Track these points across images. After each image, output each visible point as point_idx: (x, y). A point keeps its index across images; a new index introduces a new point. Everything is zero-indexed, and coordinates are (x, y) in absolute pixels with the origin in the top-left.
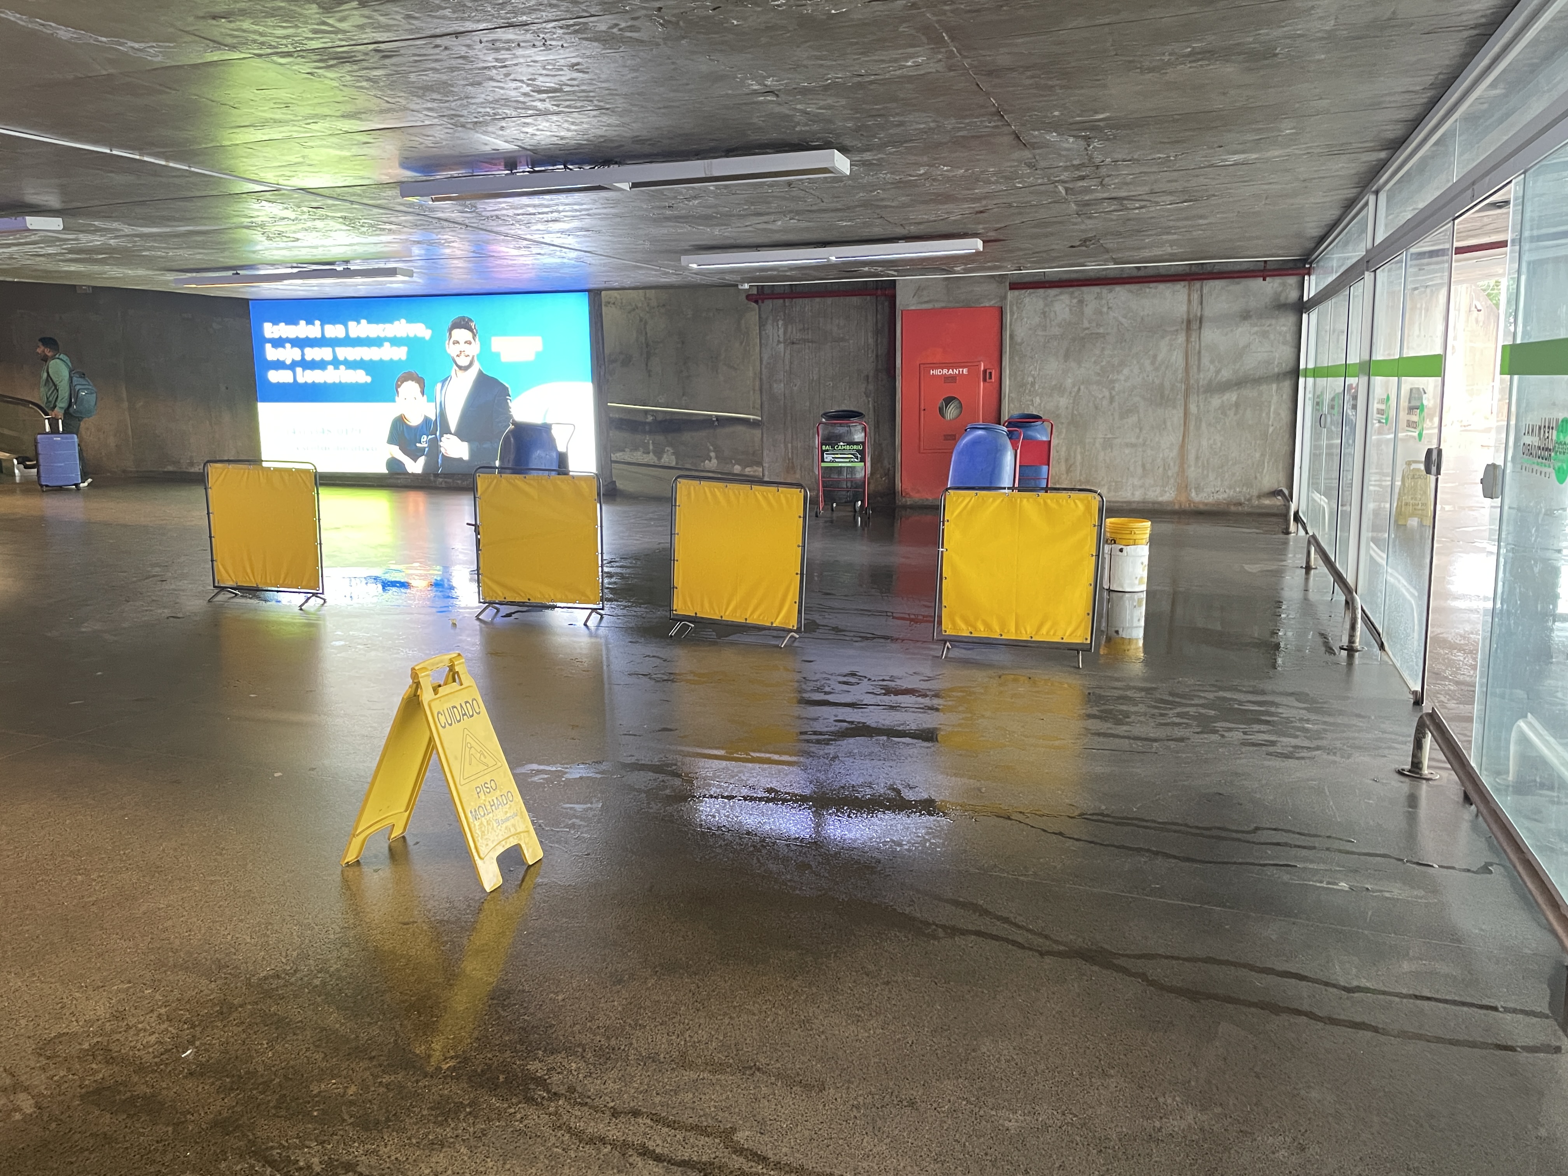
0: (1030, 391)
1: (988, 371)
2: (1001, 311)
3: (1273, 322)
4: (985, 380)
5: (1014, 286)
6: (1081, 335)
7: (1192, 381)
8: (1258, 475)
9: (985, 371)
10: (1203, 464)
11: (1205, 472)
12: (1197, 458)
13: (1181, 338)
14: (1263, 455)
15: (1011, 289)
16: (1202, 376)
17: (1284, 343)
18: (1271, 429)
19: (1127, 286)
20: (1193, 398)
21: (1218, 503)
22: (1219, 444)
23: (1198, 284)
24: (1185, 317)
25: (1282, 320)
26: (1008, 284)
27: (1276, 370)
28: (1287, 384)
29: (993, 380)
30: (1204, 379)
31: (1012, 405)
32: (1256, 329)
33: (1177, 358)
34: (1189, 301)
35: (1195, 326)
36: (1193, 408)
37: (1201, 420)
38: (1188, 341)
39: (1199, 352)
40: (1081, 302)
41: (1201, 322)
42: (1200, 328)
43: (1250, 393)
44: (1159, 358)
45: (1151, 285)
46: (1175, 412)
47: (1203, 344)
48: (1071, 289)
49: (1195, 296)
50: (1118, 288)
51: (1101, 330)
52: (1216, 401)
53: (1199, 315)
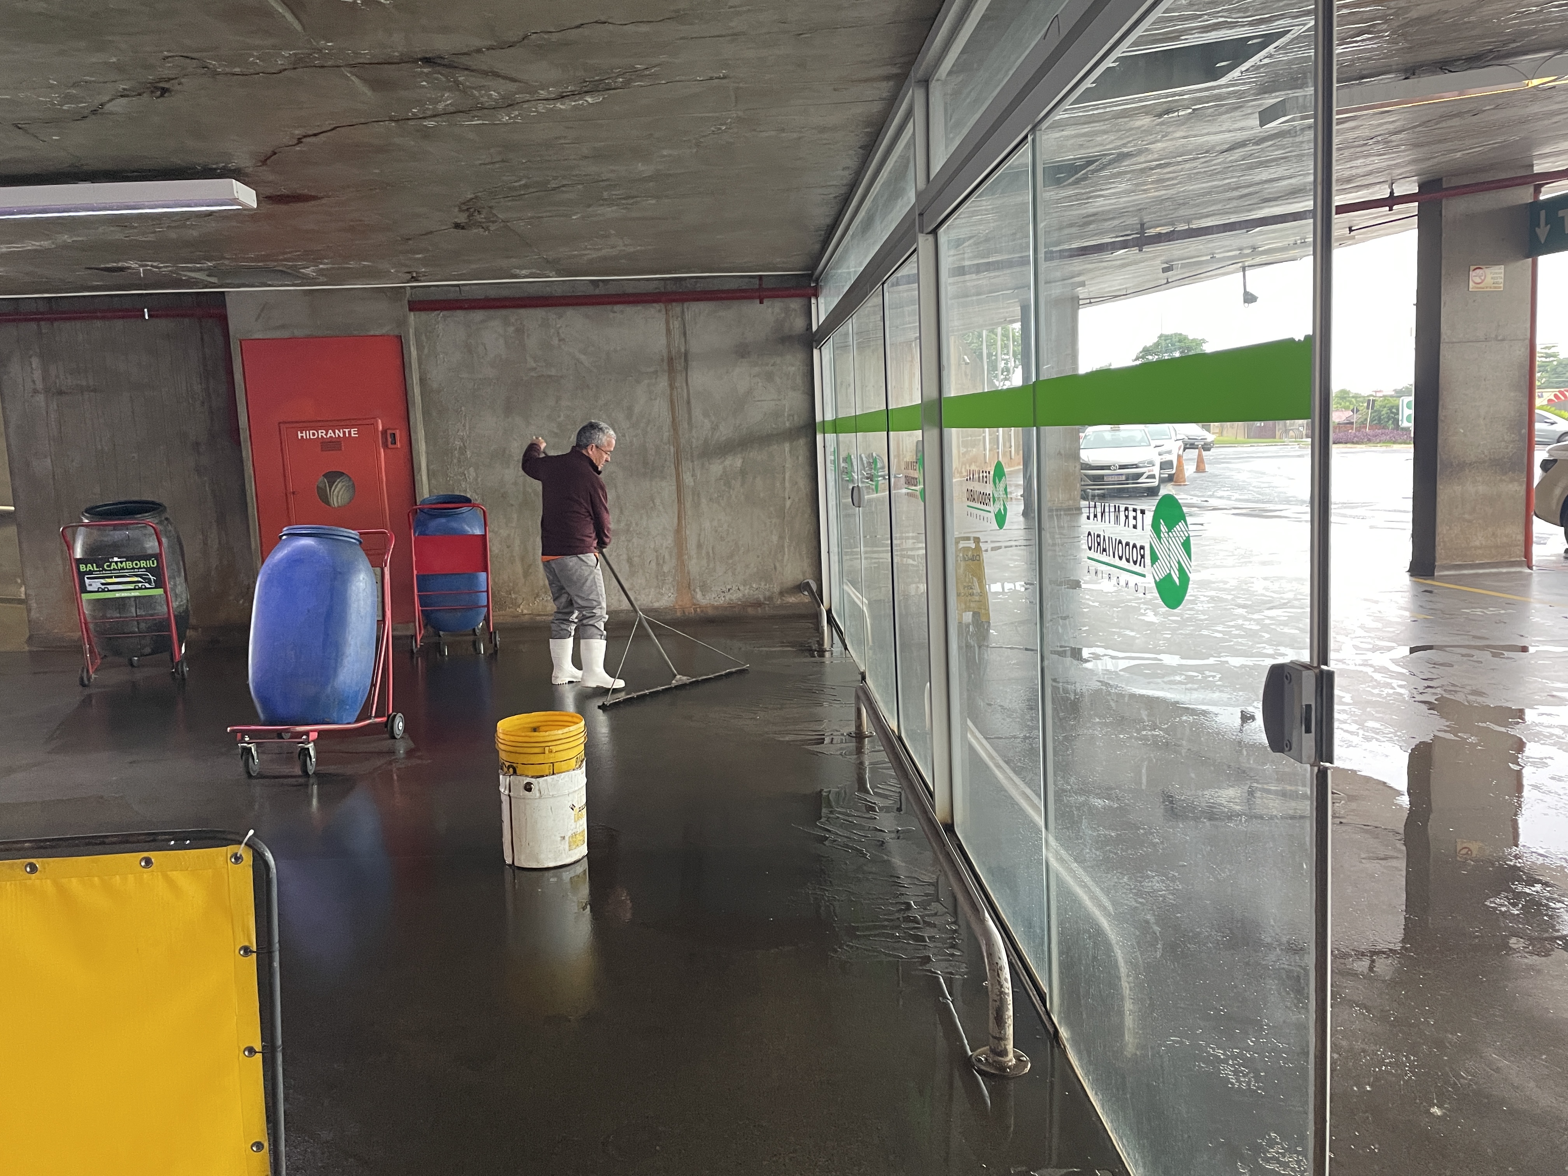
0: (459, 461)
1: (389, 432)
2: (400, 341)
3: (778, 360)
4: (385, 446)
5: (416, 306)
6: (525, 378)
7: (683, 441)
8: (778, 565)
9: (384, 432)
10: (708, 553)
11: (711, 566)
12: (699, 546)
13: (663, 383)
14: (781, 538)
15: (410, 310)
16: (694, 433)
17: (794, 389)
18: (788, 503)
19: (584, 309)
20: (686, 465)
21: (731, 606)
22: (725, 526)
23: (677, 308)
24: (665, 353)
25: (789, 358)
26: (406, 302)
27: (788, 424)
28: (802, 443)
29: (398, 445)
30: (698, 439)
31: (433, 481)
32: (757, 370)
33: (660, 409)
34: (668, 331)
35: (679, 365)
36: (688, 479)
37: (699, 495)
38: (672, 386)
39: (689, 402)
40: (520, 331)
41: (686, 360)
42: (686, 369)
43: (756, 455)
44: (637, 409)
45: (617, 308)
46: (664, 484)
47: (691, 392)
48: (504, 312)
49: (676, 324)
50: (570, 312)
51: (553, 372)
52: (716, 468)
53: (683, 350)
